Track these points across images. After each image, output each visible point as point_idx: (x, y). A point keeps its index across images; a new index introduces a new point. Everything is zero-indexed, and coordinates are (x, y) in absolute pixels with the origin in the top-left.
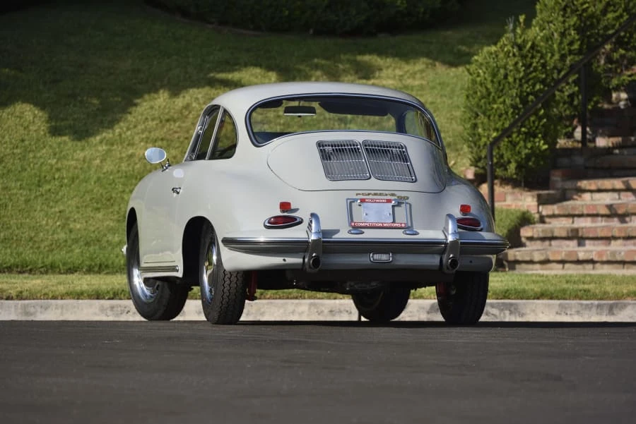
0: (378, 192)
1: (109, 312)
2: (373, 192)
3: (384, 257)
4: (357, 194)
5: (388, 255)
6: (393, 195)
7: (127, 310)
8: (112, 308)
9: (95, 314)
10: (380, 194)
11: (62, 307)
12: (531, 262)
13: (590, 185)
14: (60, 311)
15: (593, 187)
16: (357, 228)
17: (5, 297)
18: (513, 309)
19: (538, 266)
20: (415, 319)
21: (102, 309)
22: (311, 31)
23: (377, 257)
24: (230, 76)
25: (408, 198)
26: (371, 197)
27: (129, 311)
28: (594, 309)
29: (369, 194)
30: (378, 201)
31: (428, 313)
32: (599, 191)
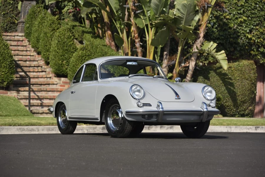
12: (38, 113)
13: (22, 89)
15: (23, 90)
19: (40, 114)
32: (24, 91)
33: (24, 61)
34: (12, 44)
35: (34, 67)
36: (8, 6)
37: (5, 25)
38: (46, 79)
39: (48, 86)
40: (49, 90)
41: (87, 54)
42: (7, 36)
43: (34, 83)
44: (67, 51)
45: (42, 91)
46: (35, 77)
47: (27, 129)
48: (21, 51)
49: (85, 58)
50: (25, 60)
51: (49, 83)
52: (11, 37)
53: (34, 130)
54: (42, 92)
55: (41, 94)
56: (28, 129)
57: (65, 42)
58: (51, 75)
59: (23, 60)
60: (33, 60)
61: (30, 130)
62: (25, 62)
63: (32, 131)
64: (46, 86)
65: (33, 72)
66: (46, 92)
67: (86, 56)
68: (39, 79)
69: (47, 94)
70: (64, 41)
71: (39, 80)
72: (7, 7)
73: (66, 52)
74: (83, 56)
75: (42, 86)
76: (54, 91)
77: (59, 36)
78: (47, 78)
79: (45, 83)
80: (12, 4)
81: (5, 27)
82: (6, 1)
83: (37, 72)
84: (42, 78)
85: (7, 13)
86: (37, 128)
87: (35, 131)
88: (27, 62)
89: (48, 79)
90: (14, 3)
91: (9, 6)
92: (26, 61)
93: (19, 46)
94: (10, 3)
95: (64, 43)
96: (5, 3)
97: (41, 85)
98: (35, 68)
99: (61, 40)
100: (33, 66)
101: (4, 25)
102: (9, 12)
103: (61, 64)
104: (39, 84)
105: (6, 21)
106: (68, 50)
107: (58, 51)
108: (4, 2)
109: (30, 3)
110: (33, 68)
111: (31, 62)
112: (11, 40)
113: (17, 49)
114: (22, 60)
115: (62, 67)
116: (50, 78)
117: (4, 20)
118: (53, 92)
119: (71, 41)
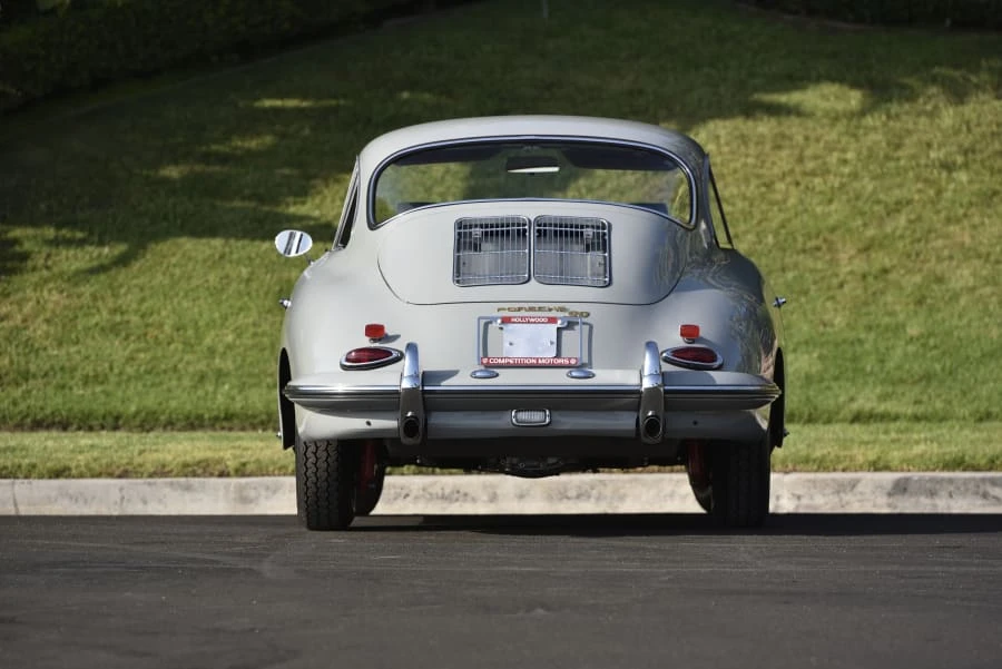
0: (537, 305)
2: (526, 305)
3: (535, 417)
4: (499, 310)
5: (542, 414)
6: (562, 310)
7: (404, 492)
10: (540, 309)
16: (491, 368)
17: (217, 473)
23: (524, 416)
24: (783, 98)
25: (588, 315)
26: (523, 313)
27: (407, 495)
29: (520, 309)
30: (532, 320)
47: (424, 490)
53: (466, 495)
56: (430, 490)
61: (444, 498)
63: (457, 500)
86: (485, 487)
87: (474, 500)
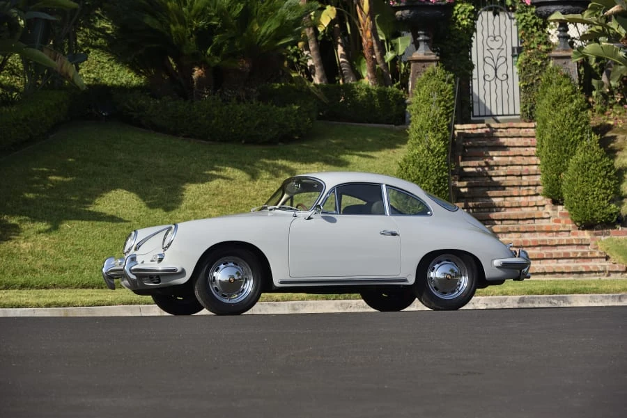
1: (340, 307)
8: (341, 304)
9: (332, 308)
11: (314, 305)
14: (312, 307)
18: (565, 299)
20: (511, 307)
21: (336, 305)
22: (243, 142)
28: (610, 299)
31: (518, 303)
33: (517, 176)
34: (517, 145)
35: (529, 186)
36: (533, 72)
37: (528, 108)
38: (536, 208)
39: (532, 221)
40: (525, 230)
41: (593, 158)
42: (521, 128)
43: (503, 218)
44: (568, 153)
45: (510, 232)
46: (514, 205)
48: (526, 156)
49: (590, 165)
50: (519, 174)
51: (533, 216)
52: (527, 130)
54: (510, 235)
55: (510, 238)
57: (564, 136)
58: (544, 202)
59: (515, 174)
60: (534, 173)
62: (520, 178)
64: (528, 222)
65: (519, 196)
66: (518, 235)
67: (591, 161)
68: (523, 209)
69: (520, 237)
70: (561, 135)
71: (521, 212)
72: (530, 72)
73: (565, 155)
74: (586, 163)
75: (520, 222)
76: (535, 232)
77: (553, 126)
78: (538, 206)
79: (525, 218)
80: (541, 66)
81: (528, 112)
82: (528, 62)
83: (527, 196)
84: (527, 207)
85: (532, 84)
88: (524, 178)
89: (541, 208)
90: (544, 64)
91: (536, 70)
92: (521, 175)
93: (529, 147)
94: (536, 64)
95: (561, 138)
96: (528, 64)
97: (518, 220)
98: (531, 188)
99: (556, 134)
100: (527, 184)
101: (526, 106)
102: (534, 81)
103: (557, 180)
104: (514, 220)
105: (529, 99)
106: (569, 151)
107: (549, 154)
108: (526, 63)
109: (565, 63)
110: (527, 188)
111: (531, 177)
112: (520, 137)
113: (518, 154)
114: (512, 173)
115: (558, 184)
116: (544, 206)
117: (526, 97)
118: (533, 234)
119: (577, 135)
